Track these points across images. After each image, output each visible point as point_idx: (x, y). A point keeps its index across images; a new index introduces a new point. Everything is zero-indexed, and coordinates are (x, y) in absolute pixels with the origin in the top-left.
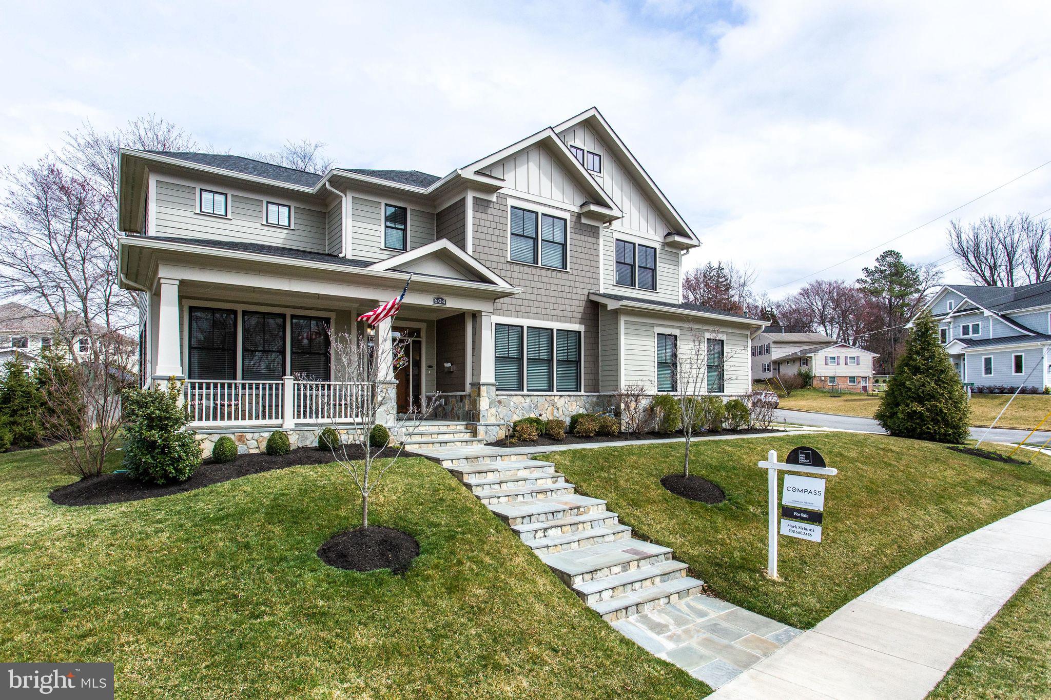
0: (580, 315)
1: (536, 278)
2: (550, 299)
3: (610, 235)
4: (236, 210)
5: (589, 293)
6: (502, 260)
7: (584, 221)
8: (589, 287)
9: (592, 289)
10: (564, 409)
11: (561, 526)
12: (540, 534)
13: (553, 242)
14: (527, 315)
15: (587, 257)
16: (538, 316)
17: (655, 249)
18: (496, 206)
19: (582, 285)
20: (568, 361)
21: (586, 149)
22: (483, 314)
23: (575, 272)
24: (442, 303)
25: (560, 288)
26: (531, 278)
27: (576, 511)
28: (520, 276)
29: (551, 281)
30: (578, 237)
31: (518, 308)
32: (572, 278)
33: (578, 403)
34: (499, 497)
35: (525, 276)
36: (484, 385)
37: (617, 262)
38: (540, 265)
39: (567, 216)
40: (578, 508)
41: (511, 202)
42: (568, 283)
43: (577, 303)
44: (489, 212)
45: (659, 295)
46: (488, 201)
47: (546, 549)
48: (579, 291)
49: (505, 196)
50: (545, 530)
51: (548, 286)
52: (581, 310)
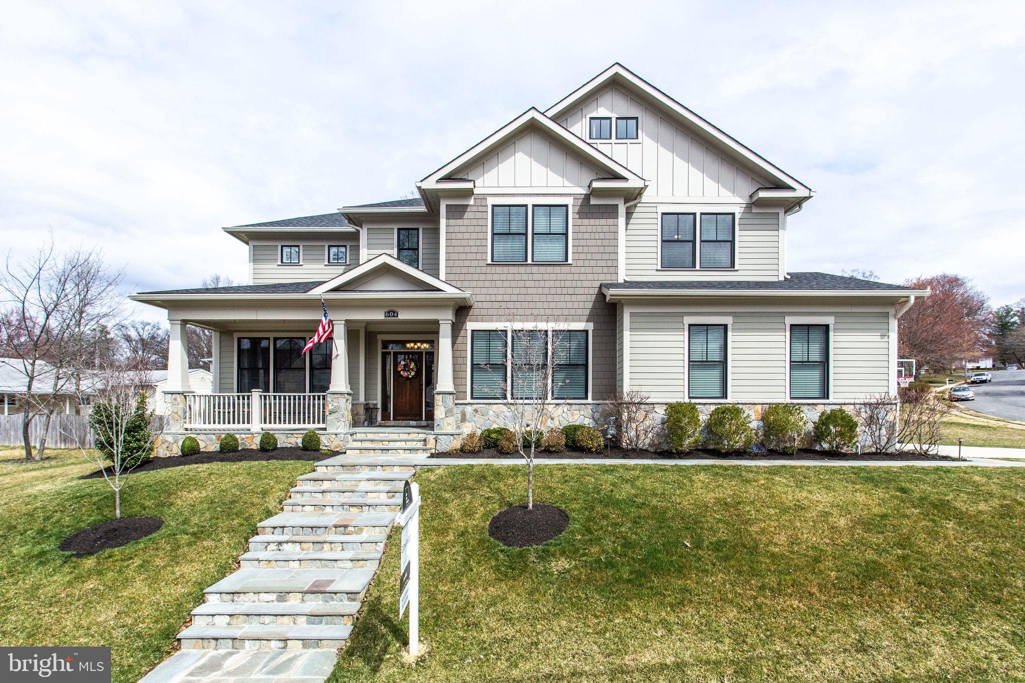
0: (587, 312)
1: (525, 277)
2: (543, 298)
3: (654, 210)
4: (306, 257)
5: (601, 285)
6: (481, 263)
7: (593, 202)
8: (602, 277)
9: (607, 279)
10: (561, 419)
11: (300, 543)
12: (273, 546)
13: (550, 234)
14: (511, 318)
15: (599, 243)
16: (525, 318)
17: (733, 214)
18: (474, 209)
19: (590, 277)
20: (570, 365)
21: (614, 116)
22: (440, 322)
23: (580, 263)
24: (394, 316)
25: (558, 284)
26: (518, 277)
27: (342, 529)
28: (503, 277)
29: (546, 277)
30: (586, 222)
31: (501, 312)
32: (573, 270)
33: (582, 413)
34: (304, 506)
35: (510, 277)
36: (439, 394)
37: (663, 241)
38: (529, 261)
39: (569, 201)
40: (346, 527)
41: (491, 201)
42: (570, 277)
43: (584, 298)
44: (465, 216)
45: (739, 273)
46: (463, 205)
47: (256, 562)
48: (589, 284)
49: (484, 197)
50: (280, 543)
51: (542, 284)
52: (590, 305)
